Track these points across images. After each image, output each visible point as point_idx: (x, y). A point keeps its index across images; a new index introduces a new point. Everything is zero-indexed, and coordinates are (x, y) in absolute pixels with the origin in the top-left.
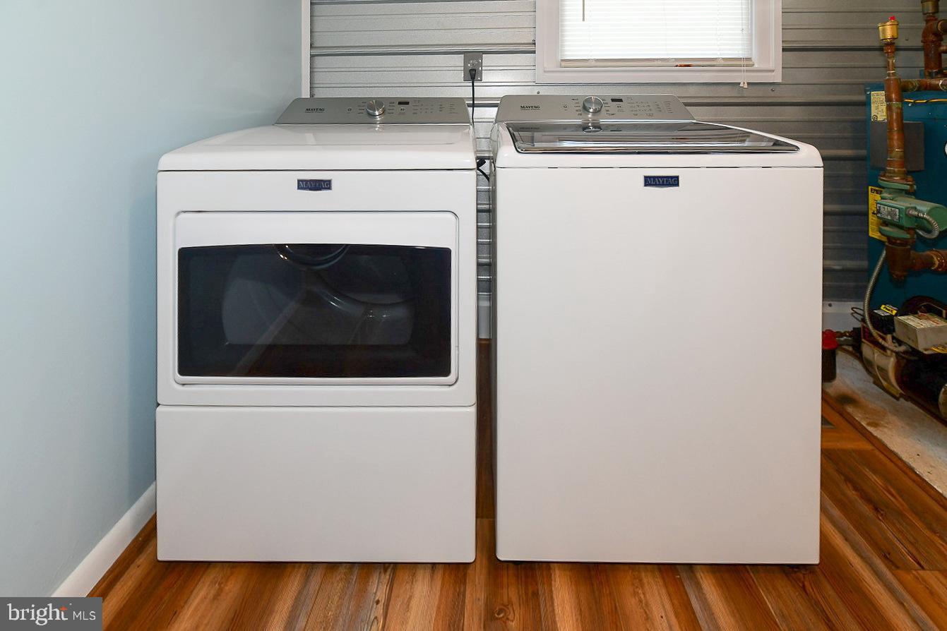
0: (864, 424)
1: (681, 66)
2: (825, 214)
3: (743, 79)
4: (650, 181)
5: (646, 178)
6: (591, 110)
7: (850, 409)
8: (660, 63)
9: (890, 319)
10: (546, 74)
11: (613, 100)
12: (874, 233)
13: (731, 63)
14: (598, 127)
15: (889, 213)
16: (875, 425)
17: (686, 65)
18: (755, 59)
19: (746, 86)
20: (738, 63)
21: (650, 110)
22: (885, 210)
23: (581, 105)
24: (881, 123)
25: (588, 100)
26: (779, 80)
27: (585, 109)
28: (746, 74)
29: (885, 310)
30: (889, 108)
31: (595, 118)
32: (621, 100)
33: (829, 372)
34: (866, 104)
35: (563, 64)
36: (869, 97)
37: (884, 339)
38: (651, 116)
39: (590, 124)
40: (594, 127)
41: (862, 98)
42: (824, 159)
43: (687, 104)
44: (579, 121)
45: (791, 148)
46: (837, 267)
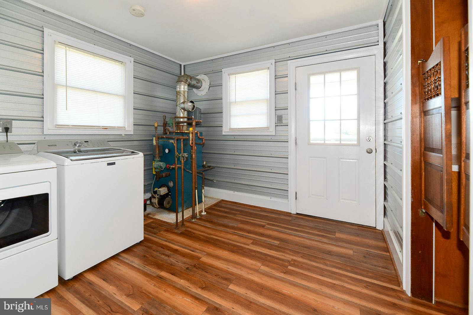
0: (152, 217)
1: (104, 129)
2: (144, 170)
3: (123, 133)
4: (109, 164)
5: (108, 164)
6: (78, 145)
7: (149, 216)
8: (97, 127)
9: (156, 191)
10: (49, 130)
11: (85, 142)
12: (154, 173)
13: (119, 128)
14: (80, 151)
15: (156, 166)
16: (154, 216)
17: (106, 128)
18: (126, 127)
19: (124, 136)
20: (122, 128)
21: (98, 145)
22: (155, 165)
23: (73, 143)
24: (155, 145)
25: (77, 142)
26: (133, 134)
27: (75, 145)
28: (124, 132)
29: (156, 189)
30: (156, 142)
31: (79, 148)
32: (88, 142)
33: (145, 209)
34: (152, 140)
35: (57, 126)
36: (153, 138)
37: (155, 195)
38: (99, 147)
39: (76, 151)
40: (79, 152)
41: (152, 138)
42: (144, 155)
43: (108, 141)
44: (72, 150)
45: (137, 154)
46: (147, 184)
